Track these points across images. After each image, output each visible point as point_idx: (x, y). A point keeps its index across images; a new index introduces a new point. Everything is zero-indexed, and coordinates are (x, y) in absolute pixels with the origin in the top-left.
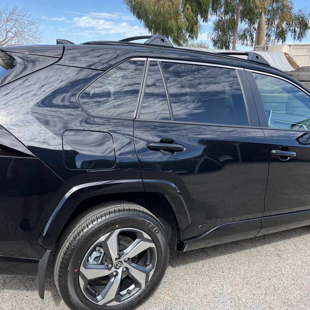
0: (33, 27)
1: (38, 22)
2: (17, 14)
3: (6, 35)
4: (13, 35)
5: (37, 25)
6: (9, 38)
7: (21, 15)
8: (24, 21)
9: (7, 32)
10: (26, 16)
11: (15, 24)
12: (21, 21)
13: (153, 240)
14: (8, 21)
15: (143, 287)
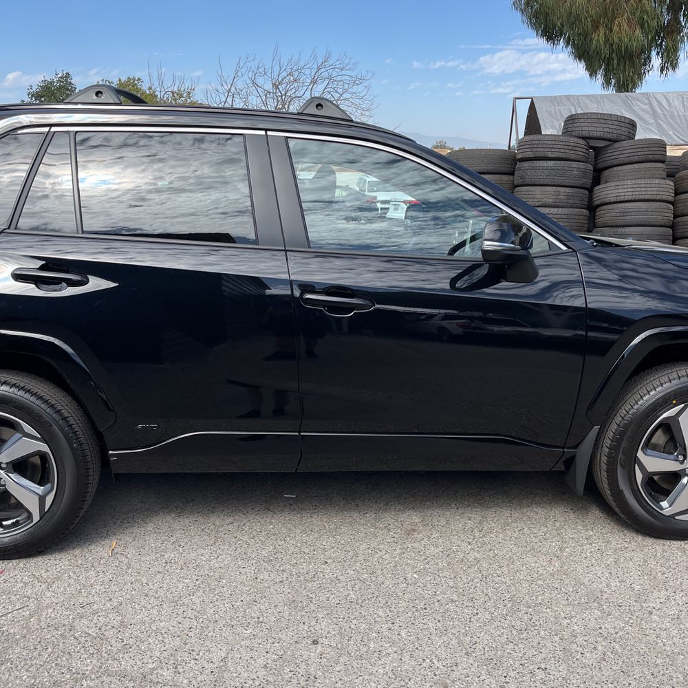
0: (361, 88)
1: (369, 76)
2: (332, 65)
5: (367, 83)
7: (337, 68)
8: (345, 77)
10: (347, 68)
11: (328, 86)
12: (339, 78)
13: (43, 440)
14: (314, 82)
15: (36, 518)
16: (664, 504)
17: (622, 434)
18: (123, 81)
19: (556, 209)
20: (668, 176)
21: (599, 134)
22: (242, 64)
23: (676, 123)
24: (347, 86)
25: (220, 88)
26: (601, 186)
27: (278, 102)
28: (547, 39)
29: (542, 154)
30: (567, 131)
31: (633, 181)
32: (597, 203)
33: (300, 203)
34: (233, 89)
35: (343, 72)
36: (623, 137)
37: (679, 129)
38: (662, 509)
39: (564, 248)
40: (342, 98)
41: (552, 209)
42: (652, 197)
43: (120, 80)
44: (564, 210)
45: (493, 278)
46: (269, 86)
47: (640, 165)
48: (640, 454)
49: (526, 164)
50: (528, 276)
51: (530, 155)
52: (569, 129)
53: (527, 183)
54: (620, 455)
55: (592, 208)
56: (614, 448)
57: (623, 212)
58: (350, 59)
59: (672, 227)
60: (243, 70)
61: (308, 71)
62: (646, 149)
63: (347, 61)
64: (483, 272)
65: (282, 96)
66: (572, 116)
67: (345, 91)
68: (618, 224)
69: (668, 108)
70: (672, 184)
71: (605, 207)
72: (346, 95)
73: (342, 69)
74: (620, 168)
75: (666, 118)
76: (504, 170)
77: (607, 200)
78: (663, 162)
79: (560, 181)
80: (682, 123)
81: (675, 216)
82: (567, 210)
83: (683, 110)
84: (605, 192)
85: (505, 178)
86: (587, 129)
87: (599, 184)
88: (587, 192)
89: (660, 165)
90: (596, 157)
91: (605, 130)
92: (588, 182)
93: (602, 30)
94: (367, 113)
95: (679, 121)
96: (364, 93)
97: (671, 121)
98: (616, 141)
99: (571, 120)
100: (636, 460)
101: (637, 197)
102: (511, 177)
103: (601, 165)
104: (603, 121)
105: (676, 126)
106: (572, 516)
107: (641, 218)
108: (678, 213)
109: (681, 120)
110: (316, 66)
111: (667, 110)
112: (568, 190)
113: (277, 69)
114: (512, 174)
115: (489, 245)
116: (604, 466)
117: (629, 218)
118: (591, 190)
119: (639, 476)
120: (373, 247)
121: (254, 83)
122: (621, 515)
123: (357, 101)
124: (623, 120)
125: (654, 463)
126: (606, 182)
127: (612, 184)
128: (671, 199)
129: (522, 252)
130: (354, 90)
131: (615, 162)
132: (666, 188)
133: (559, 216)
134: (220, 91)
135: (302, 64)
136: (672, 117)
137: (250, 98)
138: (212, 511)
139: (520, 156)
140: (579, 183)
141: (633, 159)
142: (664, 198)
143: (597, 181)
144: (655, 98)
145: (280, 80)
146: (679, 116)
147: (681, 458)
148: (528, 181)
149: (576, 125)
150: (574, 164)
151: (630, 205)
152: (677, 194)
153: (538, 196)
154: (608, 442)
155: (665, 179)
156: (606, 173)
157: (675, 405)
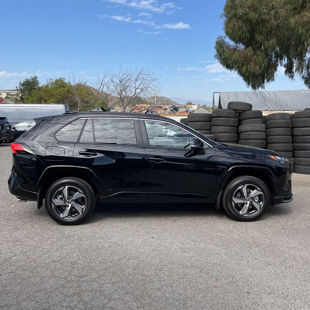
0: (155, 82)
1: (159, 78)
2: (143, 74)
3: (135, 91)
4: (140, 90)
5: (158, 81)
6: (137, 94)
8: (149, 78)
9: (136, 89)
10: (150, 75)
11: (142, 82)
12: (147, 79)
13: (84, 194)
14: (136, 80)
15: (81, 214)
16: (241, 212)
17: (228, 193)
18: (57, 79)
19: (226, 134)
20: (263, 122)
21: (239, 109)
22: (107, 73)
23: (272, 102)
24: (150, 82)
25: (98, 82)
26: (241, 126)
27: (121, 88)
28: (228, 69)
29: (220, 115)
30: (228, 108)
31: (251, 125)
32: (240, 132)
33: (147, 134)
34: (103, 83)
35: (149, 76)
36: (248, 110)
37: (273, 105)
38: (240, 213)
39: (212, 147)
40: (148, 87)
41: (224, 134)
42: (257, 130)
43: (56, 79)
44: (228, 134)
45: (195, 154)
46: (118, 82)
47: (253, 119)
48: (233, 198)
49: (215, 119)
50: (203, 153)
51: (217, 116)
52: (230, 107)
53: (215, 125)
54: (228, 199)
55: (238, 133)
56: (227, 197)
57: (249, 135)
58: (151, 72)
59: (266, 140)
60: (107, 75)
61: (134, 76)
62: (255, 114)
63: (150, 72)
64: (192, 152)
65: (123, 85)
66: (230, 102)
67: (149, 84)
68: (247, 139)
69: (269, 97)
70: (265, 125)
71: (242, 133)
72: (150, 86)
73: (148, 75)
74: (247, 120)
75: (268, 101)
76: (207, 120)
77: (243, 131)
78: (261, 118)
79: (226, 124)
80: (274, 102)
81: (267, 136)
82: (229, 134)
83: (274, 98)
84: (243, 128)
85: (208, 123)
86: (235, 107)
87: (240, 125)
88: (236, 128)
89: (260, 119)
90: (239, 116)
91: (241, 107)
92: (237, 125)
93: (245, 67)
94: (158, 93)
95: (273, 102)
96: (157, 85)
97: (270, 101)
98: (245, 111)
99: (230, 104)
100: (232, 200)
101: (253, 130)
102: (210, 123)
103: (241, 119)
104: (240, 105)
105: (271, 103)
106: (218, 218)
107: (254, 137)
108: (267, 135)
109: (274, 101)
110: (137, 74)
111: (268, 98)
112: (229, 127)
113: (121, 75)
114: (211, 121)
115: (192, 146)
116: (224, 202)
117: (250, 137)
118: (238, 127)
119: (233, 204)
120: (162, 146)
121: (112, 81)
122: (229, 215)
123: (154, 88)
124: (247, 104)
125: (237, 201)
126: (243, 125)
127: (244, 125)
128: (264, 130)
129: (201, 148)
130: (153, 83)
131: (245, 118)
132: (262, 127)
133: (227, 136)
134: (98, 84)
135: (132, 73)
136: (271, 100)
137: (110, 87)
138: (122, 217)
139: (213, 116)
140: (233, 125)
141: (250, 117)
142: (262, 130)
143: (240, 124)
144: (264, 93)
145: (122, 79)
146: (273, 100)
147: (244, 200)
148: (216, 124)
149: (231, 106)
150: (231, 119)
151: (250, 132)
152: (266, 129)
153: (219, 129)
154: (225, 195)
155: (262, 124)
156: (242, 122)
157: (241, 186)
